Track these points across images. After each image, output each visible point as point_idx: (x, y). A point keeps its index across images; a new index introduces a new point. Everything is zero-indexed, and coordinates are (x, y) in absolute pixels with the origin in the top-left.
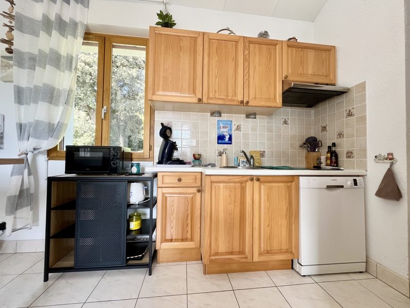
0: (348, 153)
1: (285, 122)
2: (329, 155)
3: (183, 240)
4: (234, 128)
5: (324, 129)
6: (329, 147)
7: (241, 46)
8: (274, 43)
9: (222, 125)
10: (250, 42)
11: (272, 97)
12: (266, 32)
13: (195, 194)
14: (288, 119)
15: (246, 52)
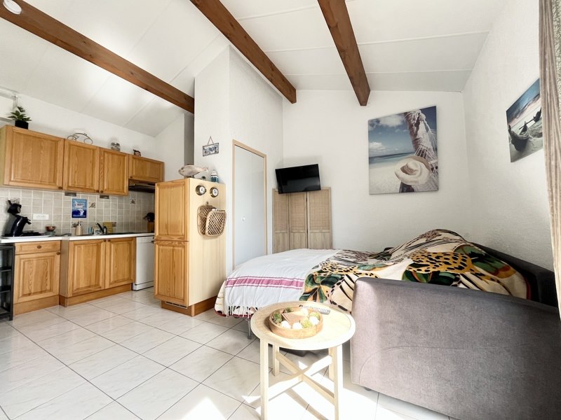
1: (133, 202)
3: (41, 292)
4: (88, 205)
7: (97, 153)
8: (124, 155)
9: (76, 203)
10: (105, 152)
11: (121, 188)
12: (117, 144)
13: (54, 256)
14: (135, 200)
15: (102, 158)
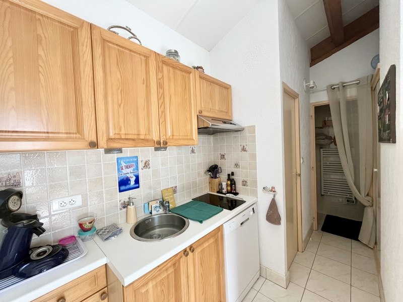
0: (243, 181)
1: (193, 151)
2: (229, 182)
4: (141, 165)
5: (223, 157)
6: (229, 175)
7: (152, 64)
8: (188, 71)
9: (123, 165)
10: (163, 62)
12: (176, 52)
14: (195, 147)
15: (160, 75)
